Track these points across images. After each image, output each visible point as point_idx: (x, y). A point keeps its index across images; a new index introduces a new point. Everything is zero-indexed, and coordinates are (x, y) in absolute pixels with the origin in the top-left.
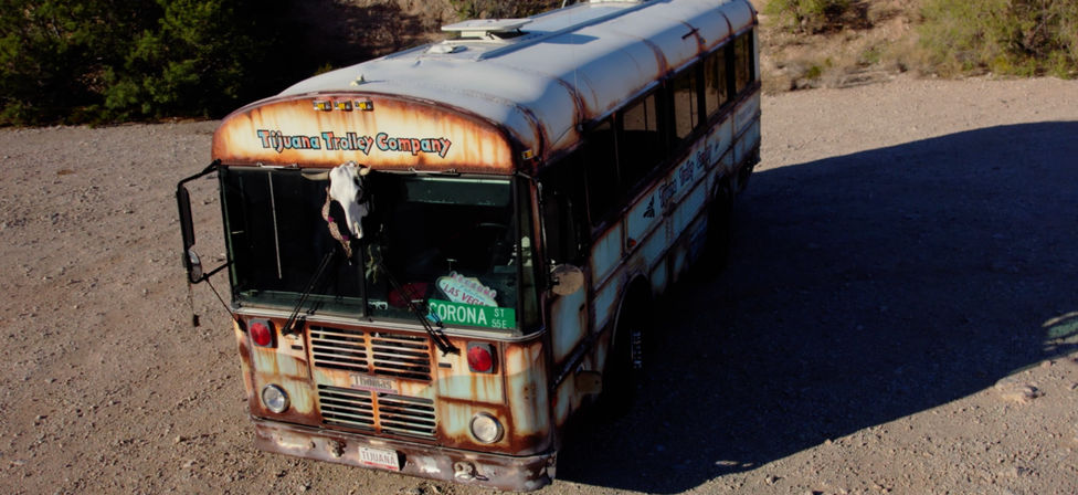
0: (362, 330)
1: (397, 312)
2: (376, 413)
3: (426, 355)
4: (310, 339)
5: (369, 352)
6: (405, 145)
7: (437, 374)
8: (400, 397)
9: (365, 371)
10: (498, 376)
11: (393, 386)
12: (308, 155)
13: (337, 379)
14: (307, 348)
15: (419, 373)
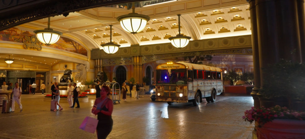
0: (169, 86)
1: (173, 83)
2: (170, 95)
3: (176, 88)
5: (170, 88)
6: (175, 67)
7: (177, 90)
9: (169, 90)
10: (183, 89)
11: (172, 92)
12: (166, 68)
13: (166, 91)
14: (163, 88)
15: (175, 90)
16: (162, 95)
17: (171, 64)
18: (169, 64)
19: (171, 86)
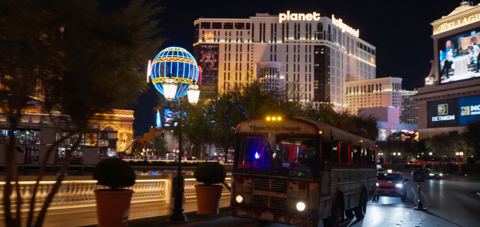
2: (269, 203)
3: (286, 185)
4: (254, 181)
5: (270, 184)
7: (289, 191)
8: (278, 198)
9: (268, 190)
10: (306, 190)
11: (275, 195)
12: (262, 132)
13: (259, 193)
14: (252, 184)
15: (283, 190)
16: (247, 202)
17: (276, 122)
18: (271, 122)
19: (272, 178)
